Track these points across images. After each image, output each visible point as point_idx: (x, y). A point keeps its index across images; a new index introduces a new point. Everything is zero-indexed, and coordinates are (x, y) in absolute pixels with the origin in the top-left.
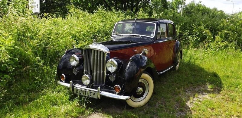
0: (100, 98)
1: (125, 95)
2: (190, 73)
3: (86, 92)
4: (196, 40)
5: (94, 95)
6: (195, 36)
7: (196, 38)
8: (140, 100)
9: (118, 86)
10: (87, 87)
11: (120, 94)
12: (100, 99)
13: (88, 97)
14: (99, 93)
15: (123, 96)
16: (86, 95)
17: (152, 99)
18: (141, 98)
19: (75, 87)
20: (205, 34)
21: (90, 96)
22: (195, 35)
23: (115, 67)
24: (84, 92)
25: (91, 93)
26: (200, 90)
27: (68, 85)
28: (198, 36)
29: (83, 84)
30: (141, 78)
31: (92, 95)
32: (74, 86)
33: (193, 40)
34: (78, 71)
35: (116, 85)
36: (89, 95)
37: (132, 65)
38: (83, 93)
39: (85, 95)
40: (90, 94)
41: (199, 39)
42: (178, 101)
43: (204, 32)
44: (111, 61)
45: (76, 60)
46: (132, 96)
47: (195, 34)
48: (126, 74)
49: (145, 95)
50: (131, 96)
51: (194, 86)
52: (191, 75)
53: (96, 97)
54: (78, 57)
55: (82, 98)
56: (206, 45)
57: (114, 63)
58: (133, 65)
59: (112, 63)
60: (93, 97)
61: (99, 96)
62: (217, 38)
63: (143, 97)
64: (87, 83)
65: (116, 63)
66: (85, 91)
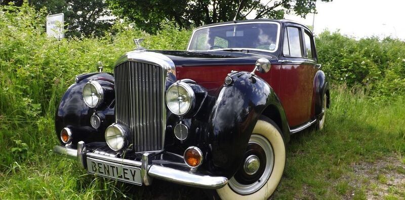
0: (147, 184)
1: (214, 174)
2: (350, 136)
3: (115, 169)
4: (348, 78)
5: (133, 176)
6: (346, 72)
7: (347, 75)
8: (253, 190)
9: (196, 148)
10: (118, 157)
11: (201, 171)
12: (148, 186)
13: (120, 183)
14: (146, 171)
15: (208, 176)
16: (116, 177)
17: (281, 188)
18: (256, 185)
19: (89, 156)
20: (365, 67)
21: (123, 179)
22: (346, 70)
23: (187, 102)
24: (111, 169)
25: (126, 171)
26: (387, 168)
27: (74, 153)
28: (351, 71)
29: (107, 149)
30: (254, 132)
31: (129, 175)
32: (87, 154)
33: (342, 79)
34: (101, 120)
35: (190, 148)
36: (121, 177)
37: (231, 96)
38: (108, 171)
39: (111, 176)
40: (125, 173)
41: (354, 76)
42: (345, 192)
43: (363, 62)
44: (178, 86)
45: (96, 94)
46: (233, 178)
47: (345, 68)
48: (217, 120)
49: (264, 178)
50: (231, 177)
51: (368, 160)
52: (353, 139)
53: (138, 182)
54: (102, 85)
55: (105, 184)
56: (369, 87)
57: (186, 92)
58: (236, 96)
59: (181, 91)
60: (131, 181)
61: (145, 178)
62: (389, 73)
63: (259, 181)
64: (117, 144)
65: (191, 93)
66: (113, 167)
